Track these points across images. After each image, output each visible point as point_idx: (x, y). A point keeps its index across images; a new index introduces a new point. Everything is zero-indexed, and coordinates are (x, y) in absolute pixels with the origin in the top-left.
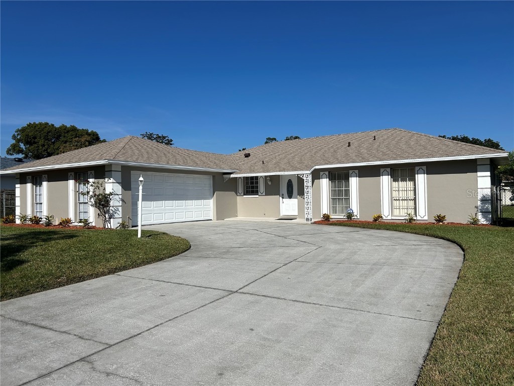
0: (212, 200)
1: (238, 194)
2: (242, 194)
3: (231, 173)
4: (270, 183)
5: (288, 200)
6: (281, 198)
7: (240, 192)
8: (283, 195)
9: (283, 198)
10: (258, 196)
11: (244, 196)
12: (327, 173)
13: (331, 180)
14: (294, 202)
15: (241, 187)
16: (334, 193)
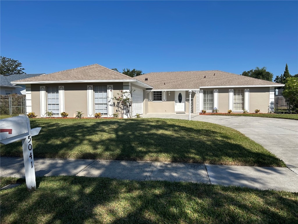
0: (142, 103)
1: (149, 100)
2: (152, 100)
3: (152, 89)
4: (169, 95)
8: (176, 101)
9: (176, 102)
11: (153, 101)
12: (202, 90)
13: (204, 94)
14: (182, 105)
15: (151, 97)
16: (205, 100)
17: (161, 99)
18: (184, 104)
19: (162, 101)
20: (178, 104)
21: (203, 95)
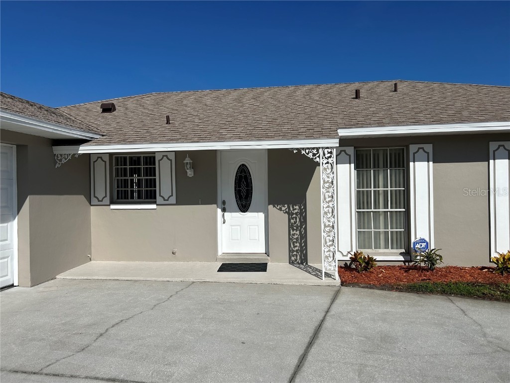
1: (94, 201)
2: (107, 200)
3: (81, 142)
4: (190, 173)
5: (239, 215)
6: (219, 211)
7: (100, 193)
8: (224, 203)
9: (224, 210)
10: (154, 206)
11: (113, 207)
12: (351, 150)
13: (356, 168)
14: (254, 220)
15: (101, 183)
16: (362, 200)
17: (150, 196)
18: (261, 216)
19: (155, 203)
20: (235, 217)
21: (354, 173)
